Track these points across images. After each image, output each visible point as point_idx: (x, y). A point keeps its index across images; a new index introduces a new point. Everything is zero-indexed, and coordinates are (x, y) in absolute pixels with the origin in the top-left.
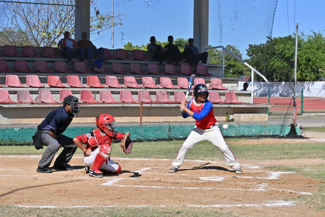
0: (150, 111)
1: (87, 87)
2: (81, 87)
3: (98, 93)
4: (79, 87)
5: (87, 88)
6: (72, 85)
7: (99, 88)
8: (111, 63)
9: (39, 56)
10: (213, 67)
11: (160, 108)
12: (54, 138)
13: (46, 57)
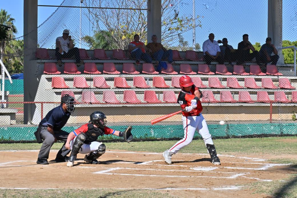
0: (208, 110)
1: (153, 87)
2: (147, 87)
3: (162, 93)
4: (145, 87)
5: (152, 89)
6: (137, 86)
7: (163, 88)
8: (179, 64)
9: (109, 58)
10: (284, 67)
11: (218, 107)
12: (51, 133)
13: (116, 59)
